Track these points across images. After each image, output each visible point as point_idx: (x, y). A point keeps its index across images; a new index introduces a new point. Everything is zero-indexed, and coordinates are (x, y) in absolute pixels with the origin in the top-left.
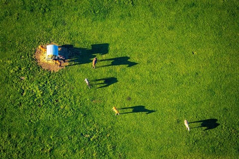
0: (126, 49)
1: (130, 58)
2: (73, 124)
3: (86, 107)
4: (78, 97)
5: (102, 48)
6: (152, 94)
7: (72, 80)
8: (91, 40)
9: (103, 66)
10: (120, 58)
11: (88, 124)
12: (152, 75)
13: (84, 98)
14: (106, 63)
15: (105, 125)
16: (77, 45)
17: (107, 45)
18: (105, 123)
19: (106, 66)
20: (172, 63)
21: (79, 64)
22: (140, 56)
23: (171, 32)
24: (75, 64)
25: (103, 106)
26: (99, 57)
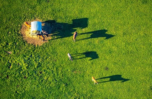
0: (104, 22)
1: (107, 31)
2: (55, 94)
3: (68, 78)
4: (60, 69)
5: (82, 23)
6: (127, 63)
7: (54, 52)
8: (72, 15)
9: (83, 39)
10: (99, 31)
11: (69, 93)
12: (127, 46)
13: (66, 69)
14: (85, 36)
15: (85, 93)
16: (59, 21)
17: (86, 20)
18: (84, 92)
19: (85, 39)
20: (146, 35)
21: (61, 38)
22: (116, 28)
23: (145, 5)
24: (57, 38)
25: (83, 76)
26: (79, 30)
